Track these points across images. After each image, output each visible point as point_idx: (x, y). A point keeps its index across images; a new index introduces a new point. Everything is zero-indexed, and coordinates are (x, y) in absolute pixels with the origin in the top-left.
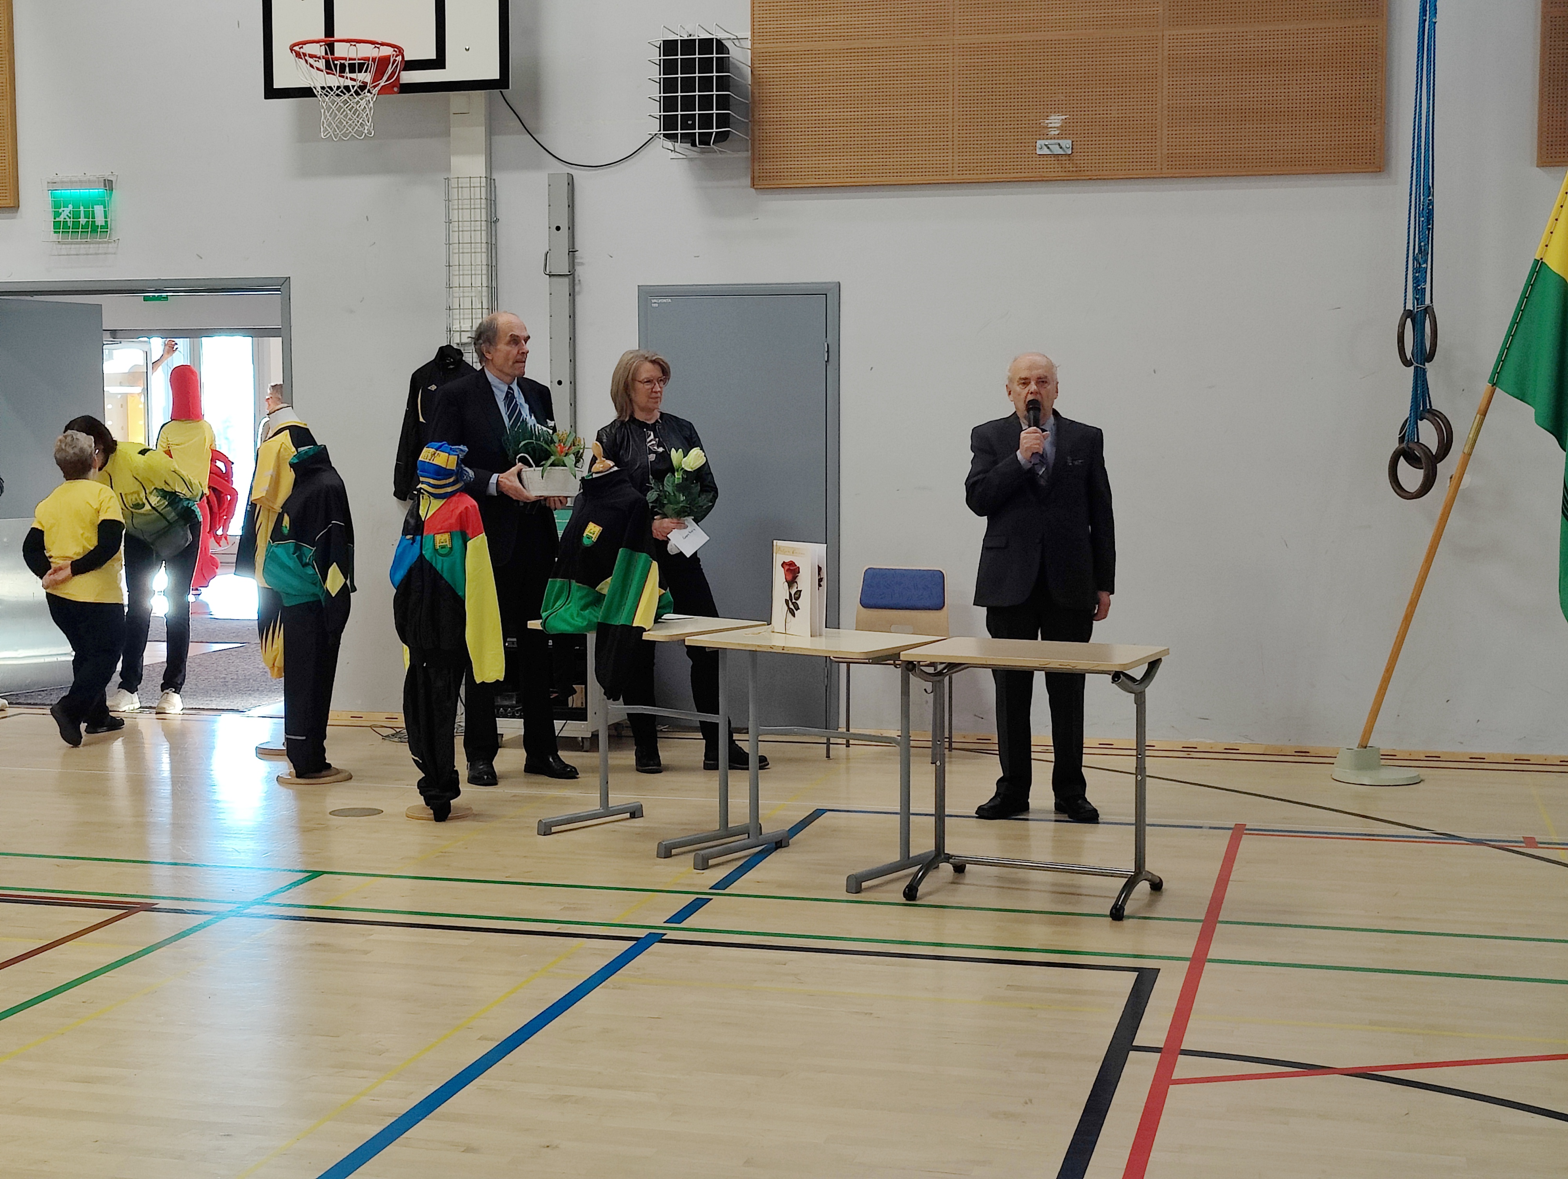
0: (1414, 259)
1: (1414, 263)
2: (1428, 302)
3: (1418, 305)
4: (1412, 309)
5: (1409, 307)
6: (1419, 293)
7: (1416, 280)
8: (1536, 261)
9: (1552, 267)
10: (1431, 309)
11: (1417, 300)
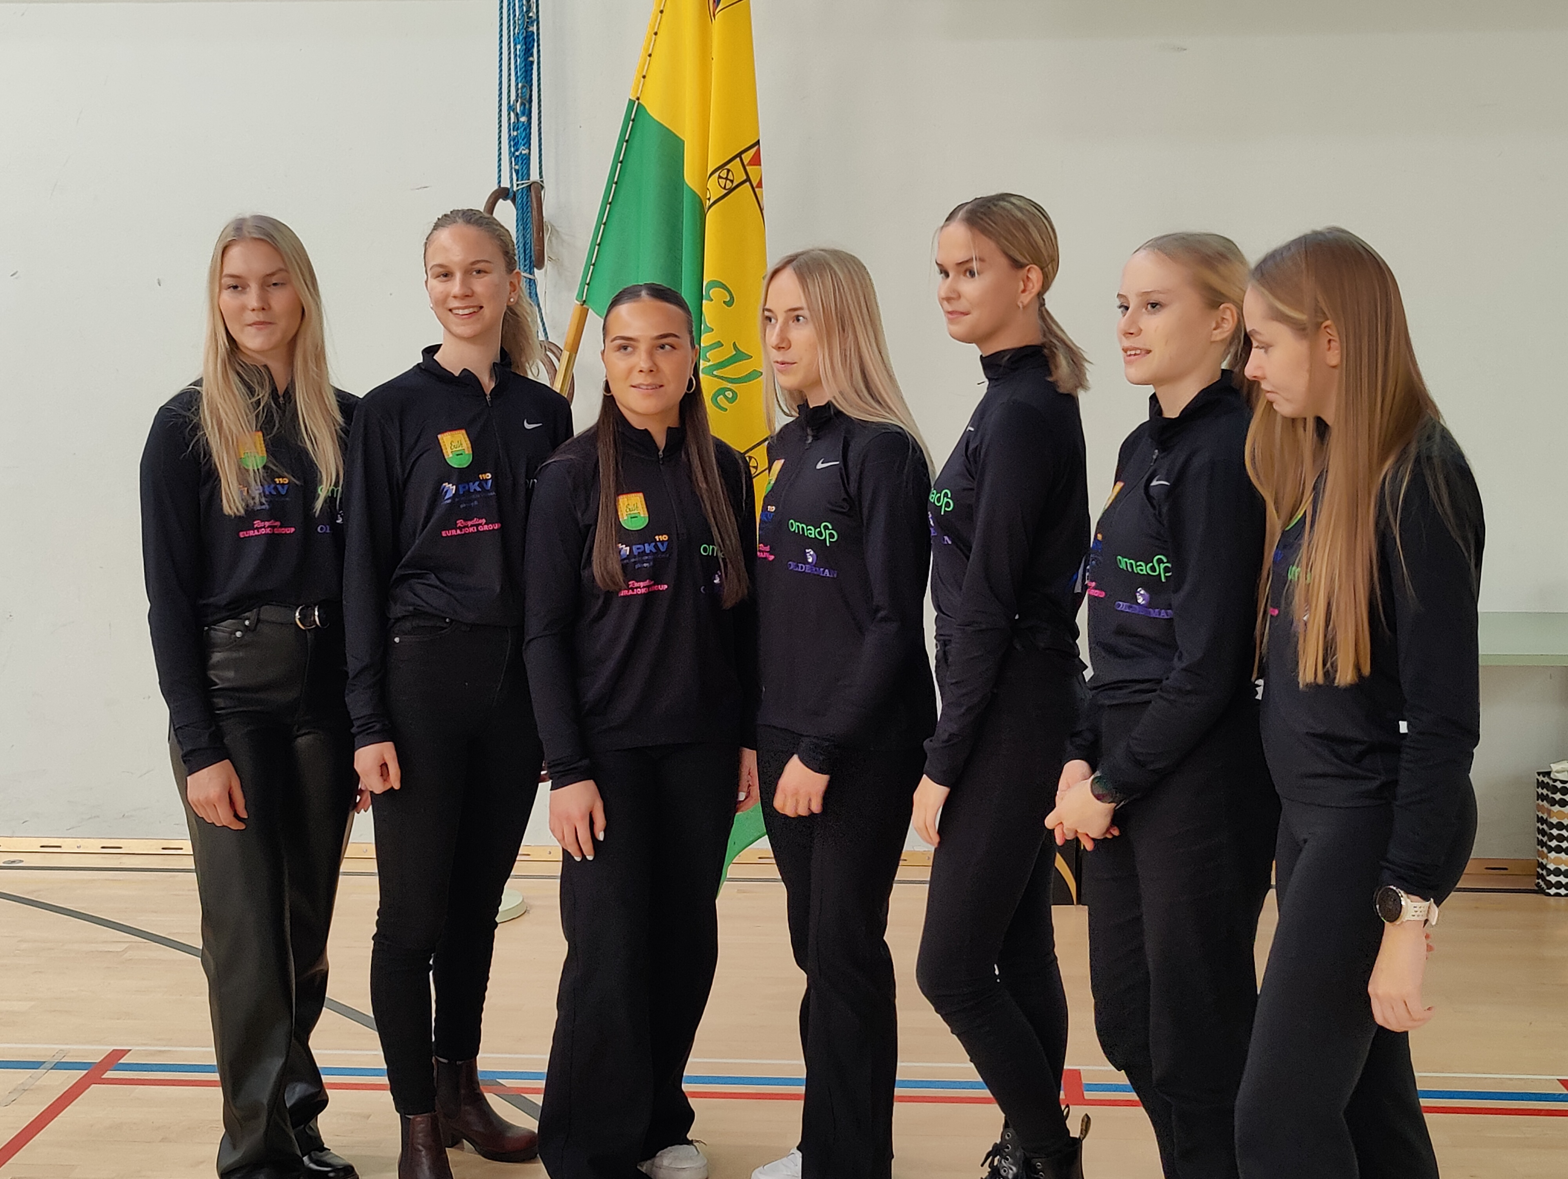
0: (511, 108)
1: (509, 114)
2: (534, 176)
3: (517, 180)
4: (509, 186)
5: (505, 184)
6: (522, 163)
7: (514, 143)
8: (631, 103)
9: (654, 109)
10: (540, 186)
11: (517, 172)
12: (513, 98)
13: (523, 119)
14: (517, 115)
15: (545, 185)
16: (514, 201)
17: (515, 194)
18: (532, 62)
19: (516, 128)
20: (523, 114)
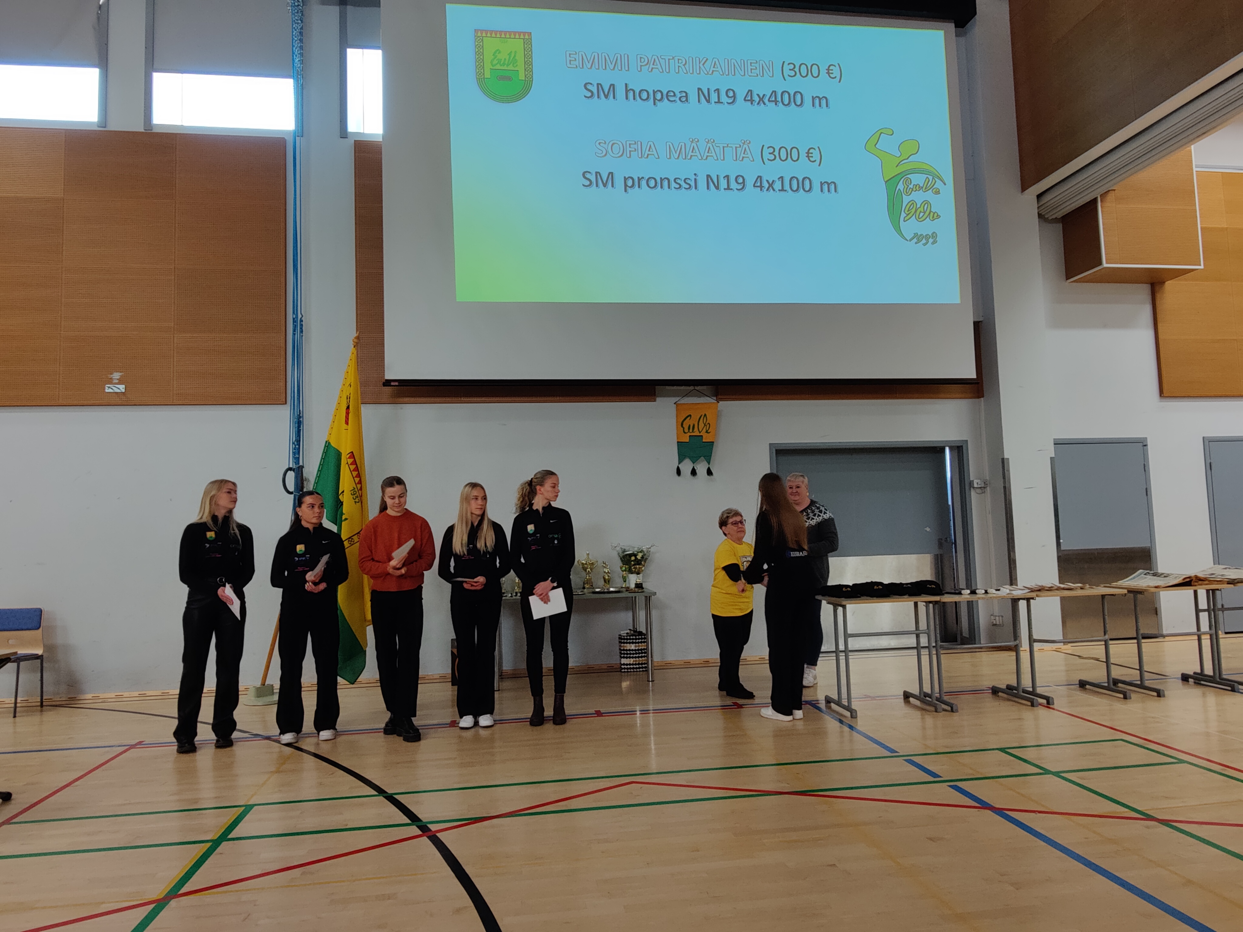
0: (293, 443)
1: (293, 445)
2: (301, 464)
3: (295, 465)
5: (291, 466)
6: (297, 460)
7: (294, 453)
8: (326, 442)
9: (333, 444)
10: (303, 467)
11: (295, 462)
12: (294, 440)
13: (297, 446)
14: (295, 445)
15: (305, 466)
16: (294, 471)
17: (294, 469)
18: (300, 430)
19: (295, 449)
20: (297, 445)
